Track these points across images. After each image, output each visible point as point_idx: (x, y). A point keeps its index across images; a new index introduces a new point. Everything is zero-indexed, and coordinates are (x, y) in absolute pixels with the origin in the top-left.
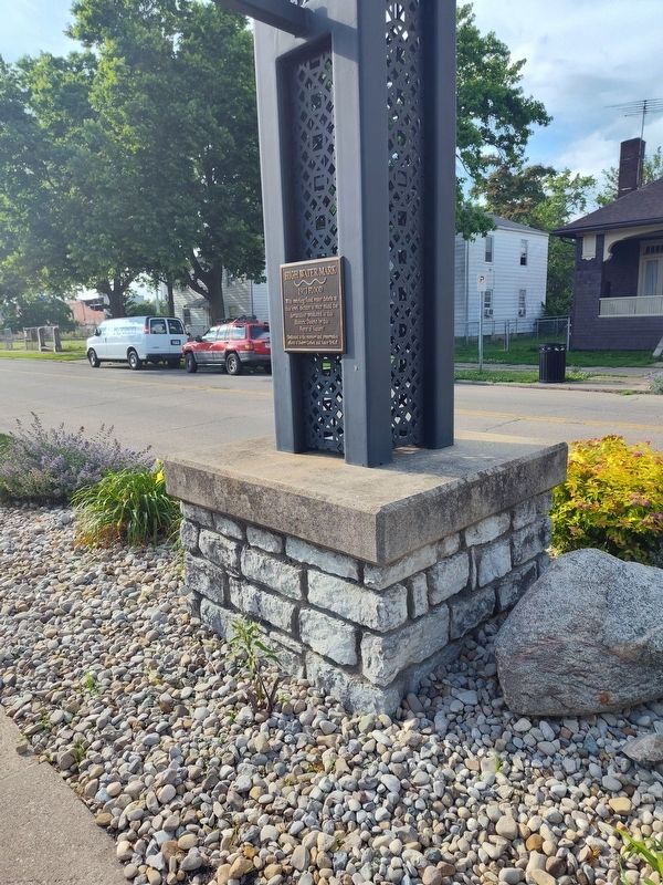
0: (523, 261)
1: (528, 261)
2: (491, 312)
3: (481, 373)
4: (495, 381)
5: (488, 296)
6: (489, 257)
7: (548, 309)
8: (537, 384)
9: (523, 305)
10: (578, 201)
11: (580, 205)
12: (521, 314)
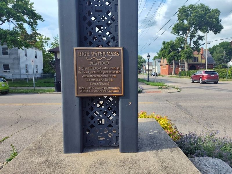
0: (36, 57)
1: (37, 57)
2: (28, 71)
3: (35, 90)
4: (41, 92)
5: (27, 66)
6: (26, 55)
7: (44, 71)
8: (55, 93)
9: (37, 69)
10: (46, 43)
11: (47, 44)
12: (37, 72)
